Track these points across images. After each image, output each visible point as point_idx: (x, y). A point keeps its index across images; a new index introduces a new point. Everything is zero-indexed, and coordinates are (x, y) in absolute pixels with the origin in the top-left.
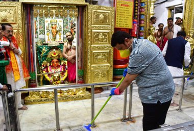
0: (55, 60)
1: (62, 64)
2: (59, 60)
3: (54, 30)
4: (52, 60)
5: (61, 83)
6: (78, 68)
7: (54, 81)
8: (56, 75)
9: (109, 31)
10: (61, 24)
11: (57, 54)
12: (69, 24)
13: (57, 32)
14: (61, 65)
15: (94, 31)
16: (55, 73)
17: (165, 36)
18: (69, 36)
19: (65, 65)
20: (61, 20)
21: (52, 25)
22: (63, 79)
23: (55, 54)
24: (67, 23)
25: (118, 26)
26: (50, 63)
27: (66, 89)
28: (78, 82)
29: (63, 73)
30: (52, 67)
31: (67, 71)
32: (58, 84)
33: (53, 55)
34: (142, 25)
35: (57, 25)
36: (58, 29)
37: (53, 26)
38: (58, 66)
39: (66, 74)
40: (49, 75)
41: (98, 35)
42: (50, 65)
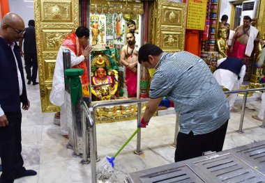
0: (101, 69)
1: (109, 73)
2: (106, 69)
3: (95, 30)
4: (98, 68)
5: (112, 98)
6: (141, 78)
7: (103, 95)
8: (105, 88)
9: (179, 33)
10: (104, 21)
11: (103, 61)
12: (113, 21)
13: (99, 32)
14: (107, 75)
15: (163, 32)
16: (103, 85)
17: (238, 40)
18: (131, 38)
19: (114, 76)
20: (104, 16)
21: (93, 22)
22: (113, 93)
23: (101, 61)
24: (111, 20)
25: (190, 27)
26: (94, 72)
27: (112, 107)
28: (140, 96)
29: (112, 85)
30: (97, 77)
31: (116, 83)
32: (107, 99)
33: (98, 62)
34: (214, 26)
35: (99, 23)
36: (100, 28)
37: (94, 24)
38: (105, 77)
39: (116, 86)
40: (95, 88)
41: (168, 37)
42: (94, 76)
